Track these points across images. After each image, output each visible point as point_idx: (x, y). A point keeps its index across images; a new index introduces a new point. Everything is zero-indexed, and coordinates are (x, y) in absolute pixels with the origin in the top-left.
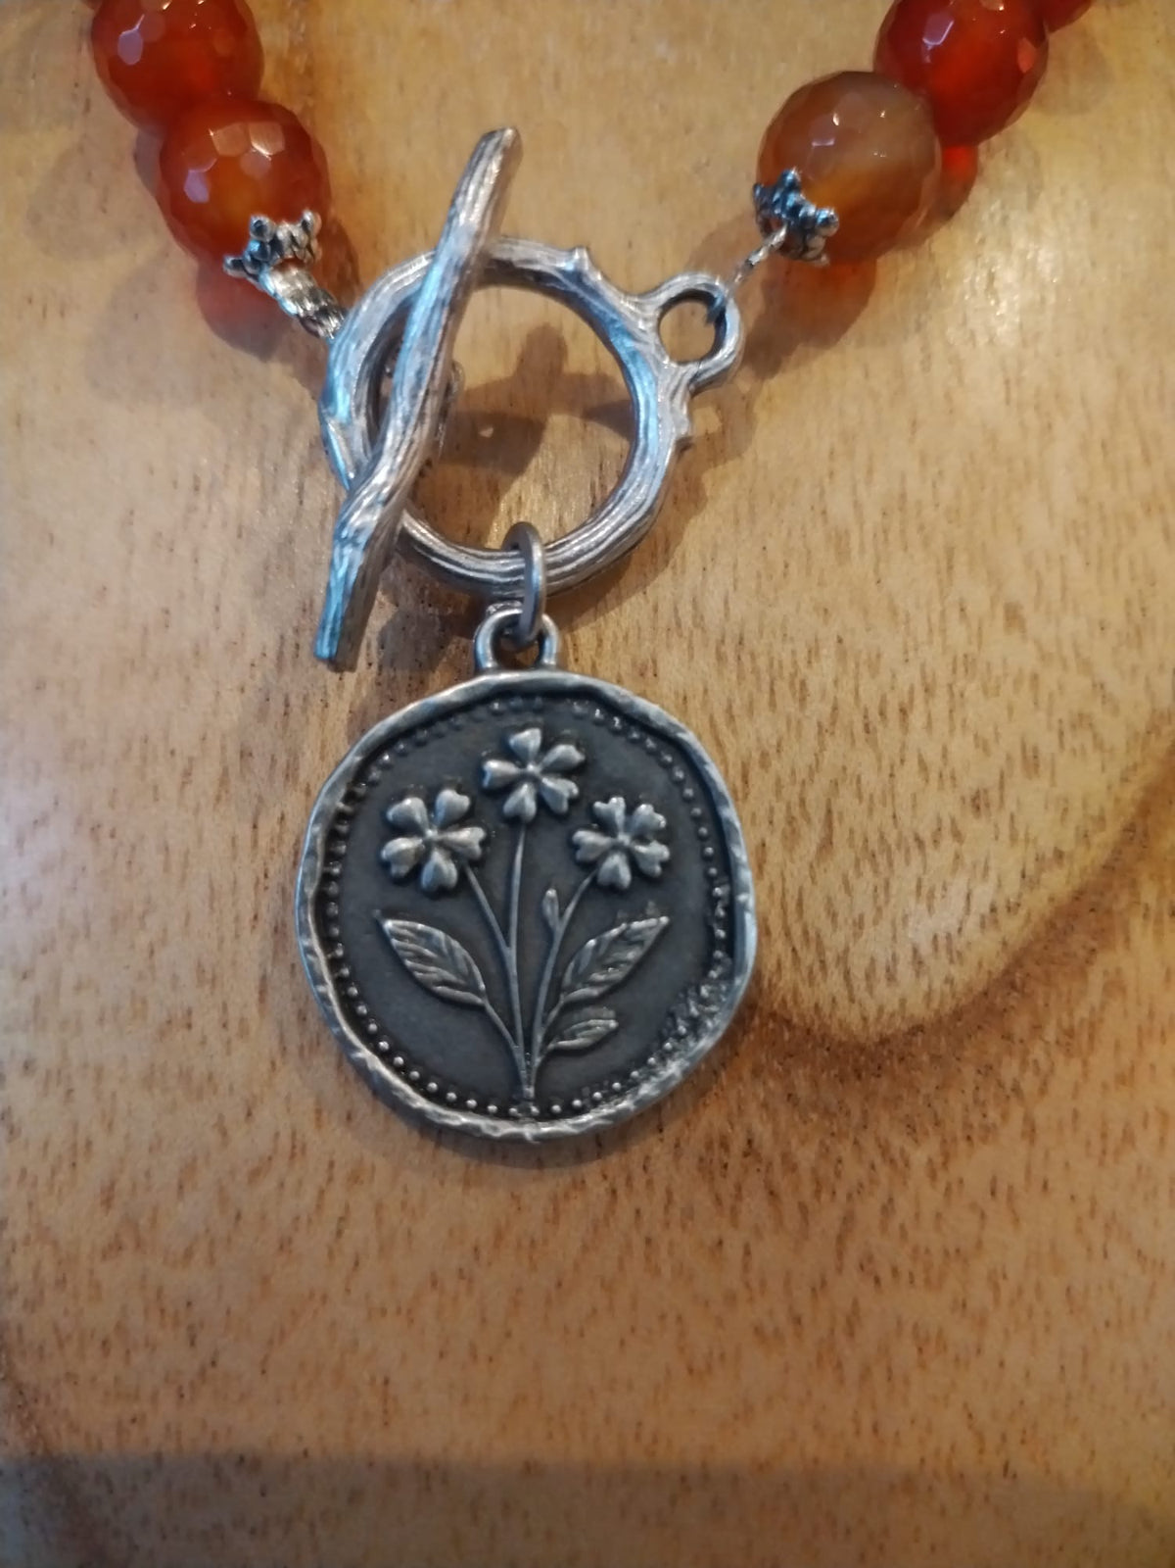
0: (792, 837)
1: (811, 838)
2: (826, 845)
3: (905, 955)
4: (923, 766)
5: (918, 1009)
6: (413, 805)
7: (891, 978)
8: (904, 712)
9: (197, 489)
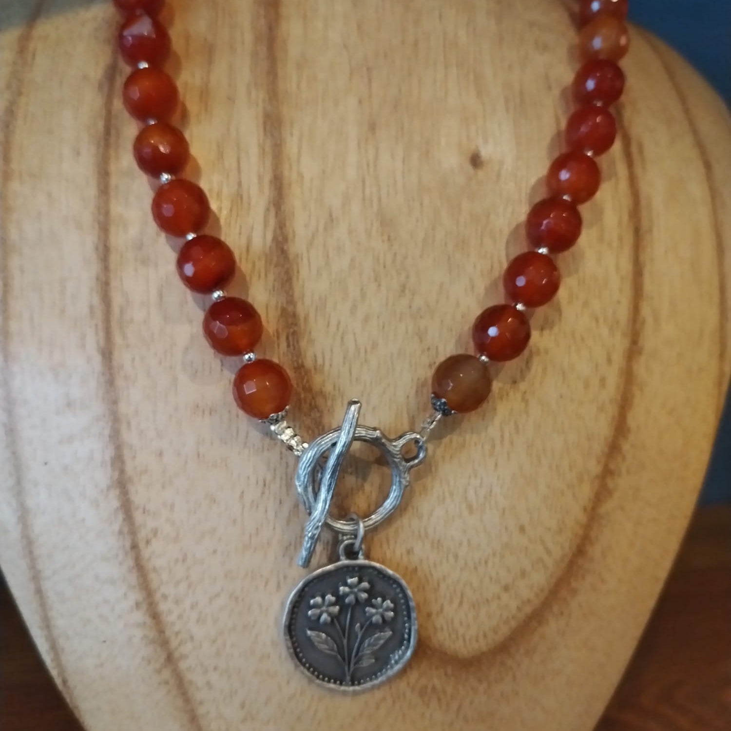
0: (451, 601)
1: (456, 602)
2: (461, 603)
3: (481, 633)
4: (491, 579)
5: (484, 648)
6: (319, 599)
7: (477, 641)
8: (486, 562)
9: (265, 485)
